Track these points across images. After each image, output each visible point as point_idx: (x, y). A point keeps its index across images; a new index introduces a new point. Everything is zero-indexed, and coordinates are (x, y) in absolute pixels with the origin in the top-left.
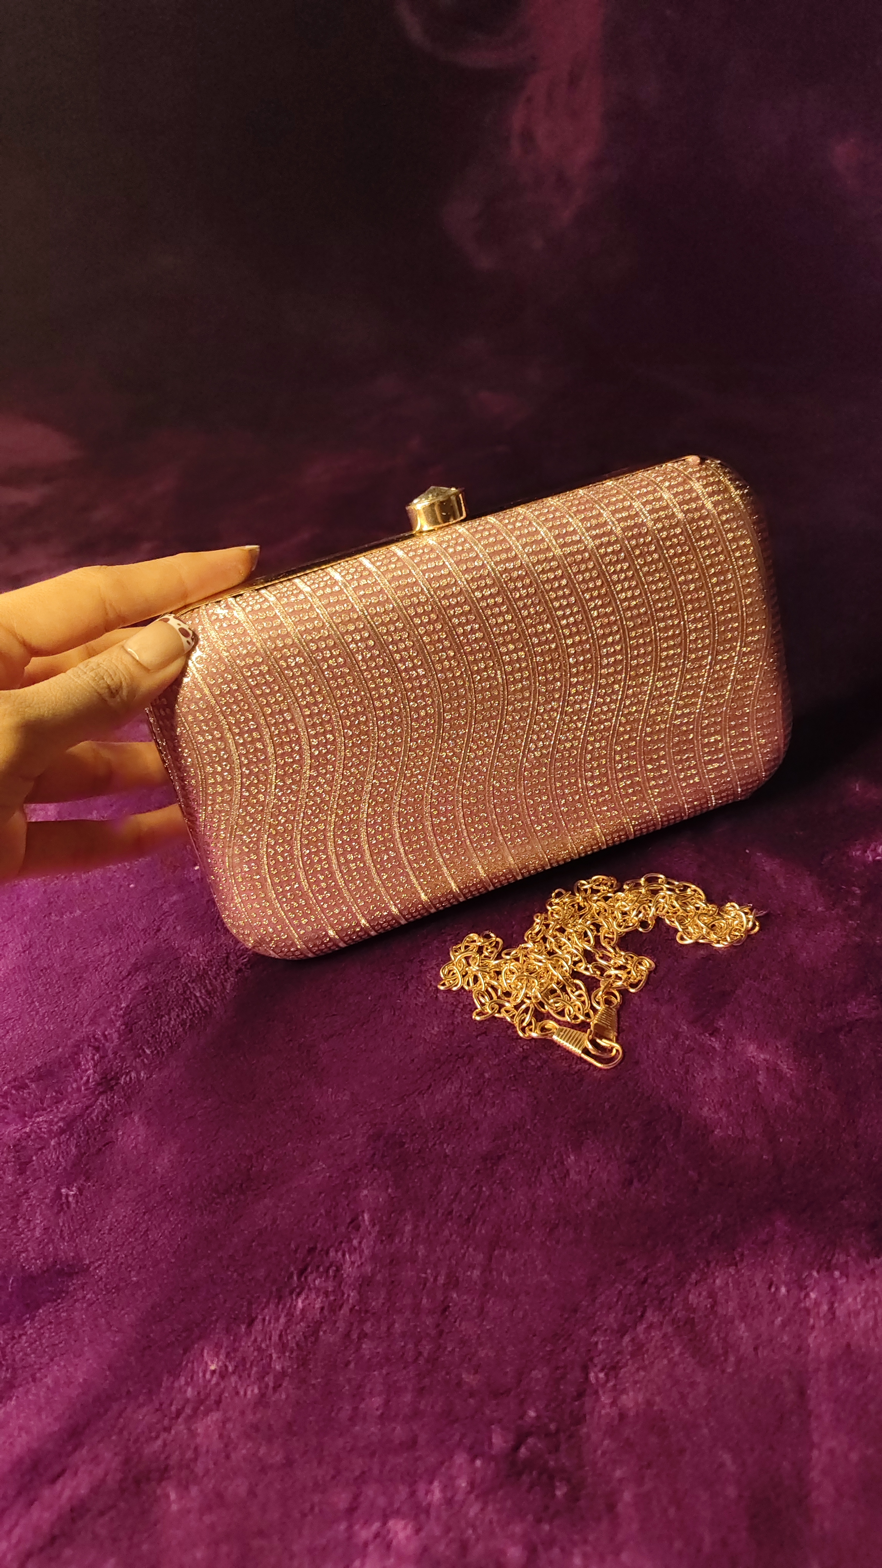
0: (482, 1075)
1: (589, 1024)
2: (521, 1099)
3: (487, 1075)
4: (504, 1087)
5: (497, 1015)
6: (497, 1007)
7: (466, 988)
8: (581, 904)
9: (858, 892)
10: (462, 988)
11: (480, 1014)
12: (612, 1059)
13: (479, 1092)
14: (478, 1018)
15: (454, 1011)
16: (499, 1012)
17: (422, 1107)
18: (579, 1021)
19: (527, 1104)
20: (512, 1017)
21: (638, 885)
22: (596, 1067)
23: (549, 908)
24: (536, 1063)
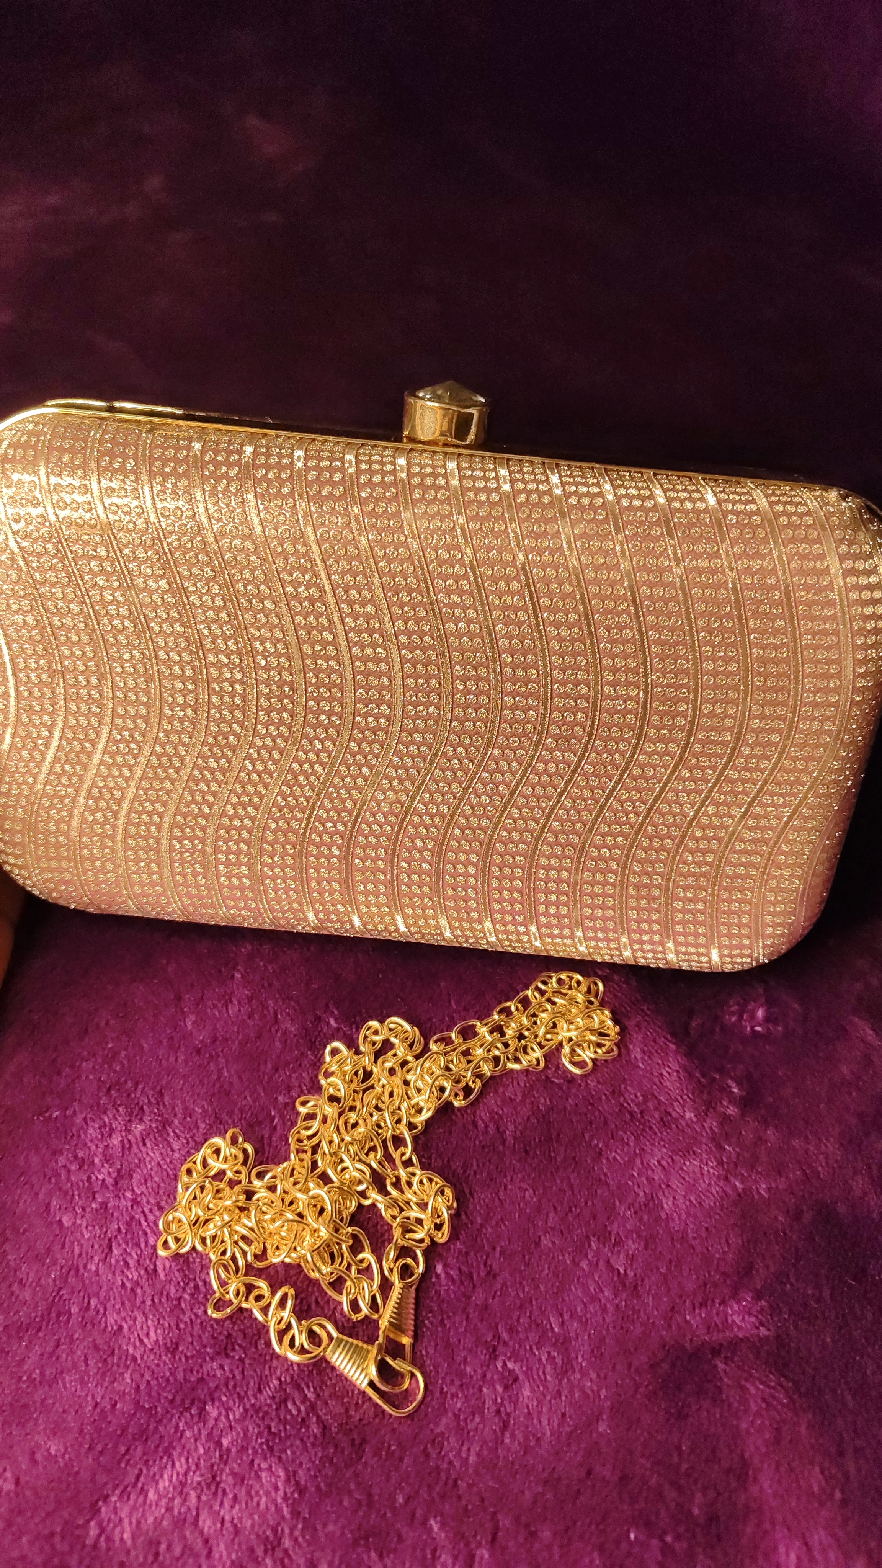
0: (219, 1444)
1: (376, 1322)
2: (277, 1488)
3: (225, 1442)
4: (252, 1461)
5: (245, 1305)
6: (243, 1289)
7: (199, 1247)
8: (369, 1069)
9: (735, 1090)
10: (194, 1248)
11: (219, 1306)
12: (407, 1395)
13: (214, 1477)
14: (216, 1315)
15: (179, 1299)
16: (247, 1299)
17: (126, 1522)
18: (360, 1316)
19: (285, 1498)
20: (265, 1310)
21: (448, 1041)
22: (384, 1411)
23: (323, 1082)
24: (299, 1410)
